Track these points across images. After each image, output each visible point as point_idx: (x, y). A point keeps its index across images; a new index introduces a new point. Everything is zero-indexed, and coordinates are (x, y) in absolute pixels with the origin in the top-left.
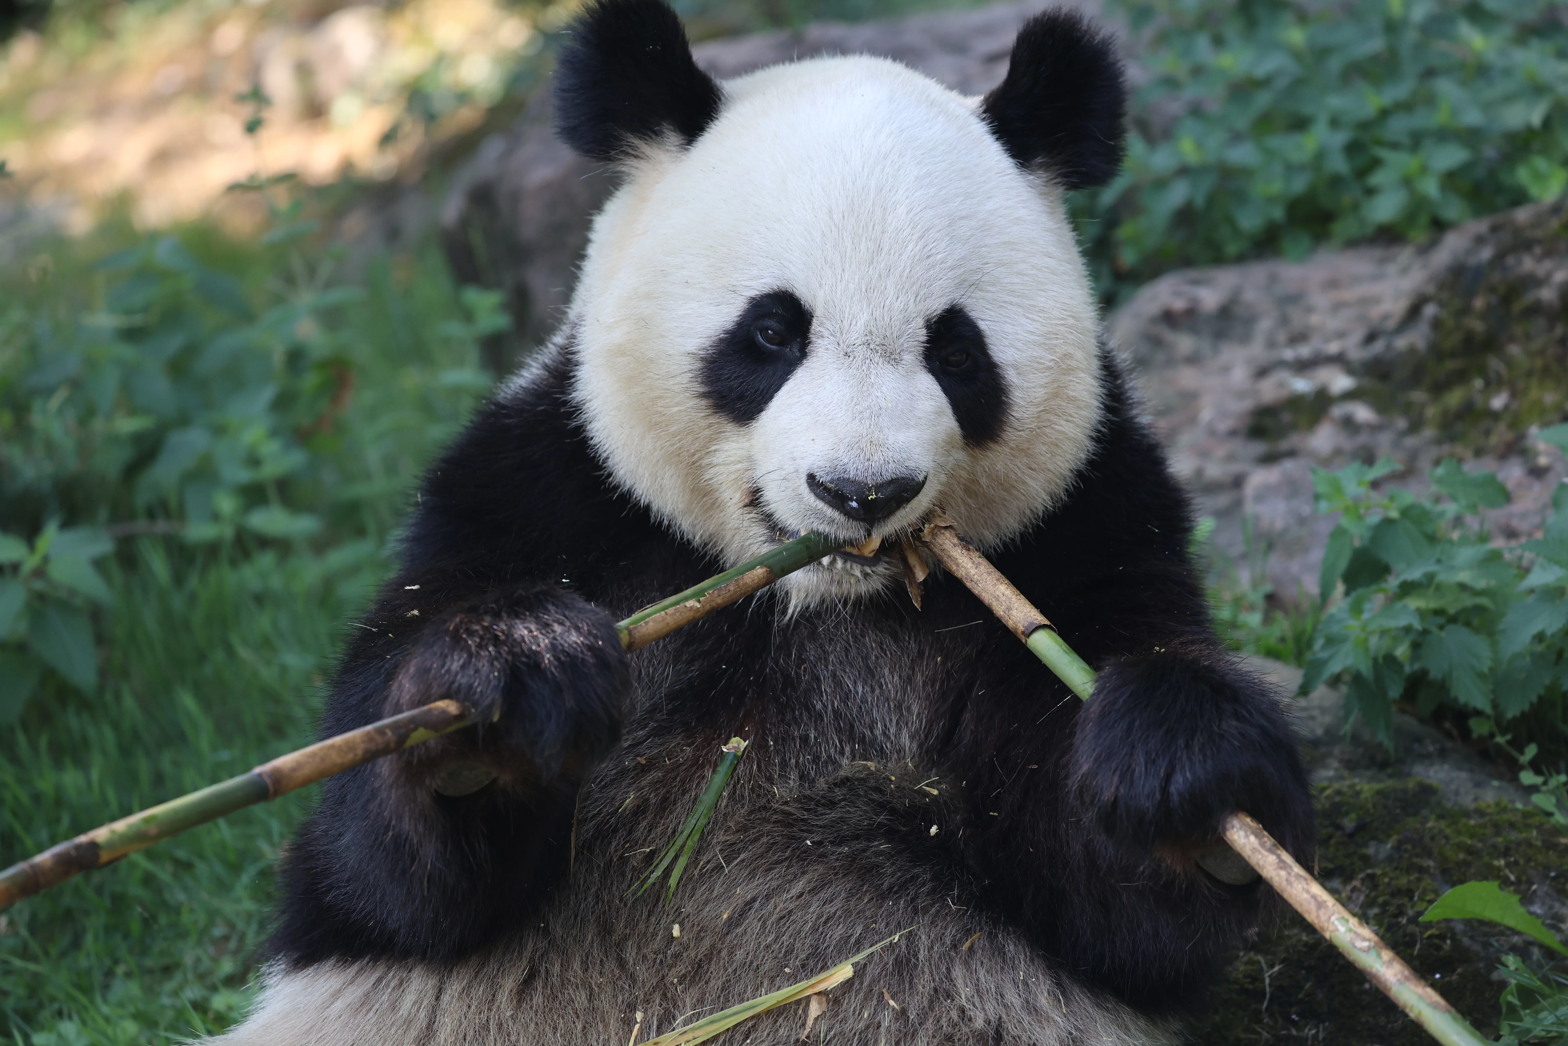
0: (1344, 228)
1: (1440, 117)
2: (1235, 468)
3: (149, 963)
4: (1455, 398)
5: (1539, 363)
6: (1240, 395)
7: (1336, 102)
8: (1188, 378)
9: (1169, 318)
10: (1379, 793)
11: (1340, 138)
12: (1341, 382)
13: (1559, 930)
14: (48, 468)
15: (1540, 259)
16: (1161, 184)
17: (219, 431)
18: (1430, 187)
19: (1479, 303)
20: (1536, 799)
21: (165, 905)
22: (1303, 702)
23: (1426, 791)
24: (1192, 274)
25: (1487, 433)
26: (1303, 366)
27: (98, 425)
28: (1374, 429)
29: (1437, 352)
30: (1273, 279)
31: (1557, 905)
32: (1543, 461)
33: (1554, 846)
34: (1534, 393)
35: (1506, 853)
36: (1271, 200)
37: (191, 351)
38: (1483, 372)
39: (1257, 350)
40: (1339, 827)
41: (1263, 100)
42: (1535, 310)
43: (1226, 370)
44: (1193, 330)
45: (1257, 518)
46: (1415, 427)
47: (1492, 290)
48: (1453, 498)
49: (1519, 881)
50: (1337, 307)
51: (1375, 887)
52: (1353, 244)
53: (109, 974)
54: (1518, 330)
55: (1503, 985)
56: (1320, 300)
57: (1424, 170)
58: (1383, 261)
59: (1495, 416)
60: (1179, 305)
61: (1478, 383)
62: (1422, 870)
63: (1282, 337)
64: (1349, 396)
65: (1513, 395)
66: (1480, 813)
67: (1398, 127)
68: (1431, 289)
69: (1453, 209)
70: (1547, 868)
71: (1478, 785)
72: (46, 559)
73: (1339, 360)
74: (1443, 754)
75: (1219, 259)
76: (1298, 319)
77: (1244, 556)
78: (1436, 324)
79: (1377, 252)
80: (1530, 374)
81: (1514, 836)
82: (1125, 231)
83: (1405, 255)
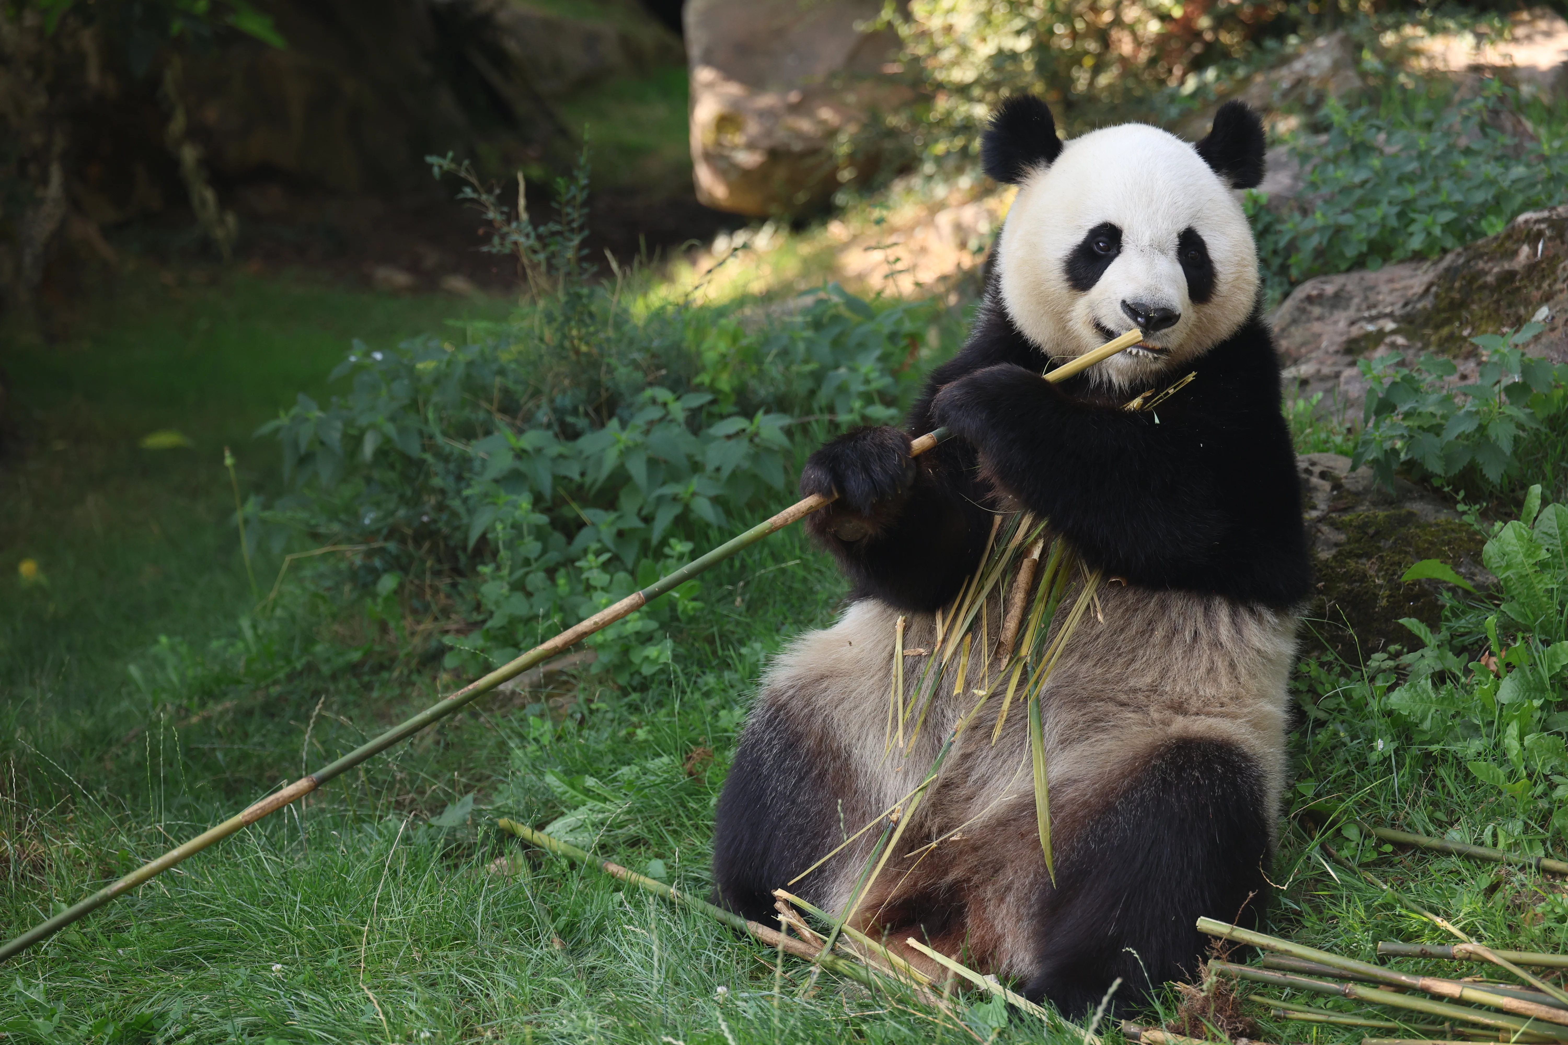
0: (1398, 254)
1: (1442, 198)
2: (1336, 369)
3: (802, 618)
4: (1445, 331)
5: (1486, 312)
6: (1341, 334)
7: (1393, 192)
8: (1317, 327)
9: (1309, 299)
10: (1386, 516)
11: (1395, 210)
12: (1390, 326)
13: (1473, 580)
14: (772, 389)
15: (1486, 262)
16: (1308, 235)
17: (852, 370)
18: (1437, 231)
19: (1457, 285)
20: (1465, 518)
21: (812, 591)
22: (1354, 475)
23: (1411, 514)
24: (1323, 279)
25: (1460, 347)
26: (1372, 319)
27: (794, 368)
28: (1406, 347)
29: (1437, 310)
30: (1362, 279)
31: (1473, 569)
32: (1484, 359)
33: (1473, 540)
34: (1483, 328)
35: (1449, 543)
36: (1360, 242)
37: (842, 334)
38: (1459, 318)
39: (1351, 313)
40: (1366, 533)
41: (1358, 193)
42: (1484, 286)
43: (1336, 323)
44: (1321, 305)
45: (1346, 392)
46: (1426, 346)
47: (1464, 278)
48: (1429, 372)
49: (1454, 557)
50: (1392, 291)
51: (1383, 562)
52: (1402, 261)
53: (783, 624)
54: (1476, 297)
55: (1443, 606)
56: (1384, 288)
57: (1434, 222)
58: (1416, 269)
59: (1464, 339)
60: (1315, 293)
61: (1457, 324)
62: (1406, 553)
63: (1364, 306)
64: (1393, 332)
65: (1473, 329)
66: (1437, 525)
67: (1423, 203)
68: (1436, 280)
69: (1449, 243)
70: (1469, 551)
71: (1437, 511)
72: (758, 427)
73: (1391, 316)
74: (1422, 497)
75: (1338, 272)
76: (1372, 297)
77: (1338, 410)
78: (1437, 296)
79: (1413, 265)
80: (1482, 318)
81: (1453, 535)
82: (1292, 261)
83: (1426, 265)
